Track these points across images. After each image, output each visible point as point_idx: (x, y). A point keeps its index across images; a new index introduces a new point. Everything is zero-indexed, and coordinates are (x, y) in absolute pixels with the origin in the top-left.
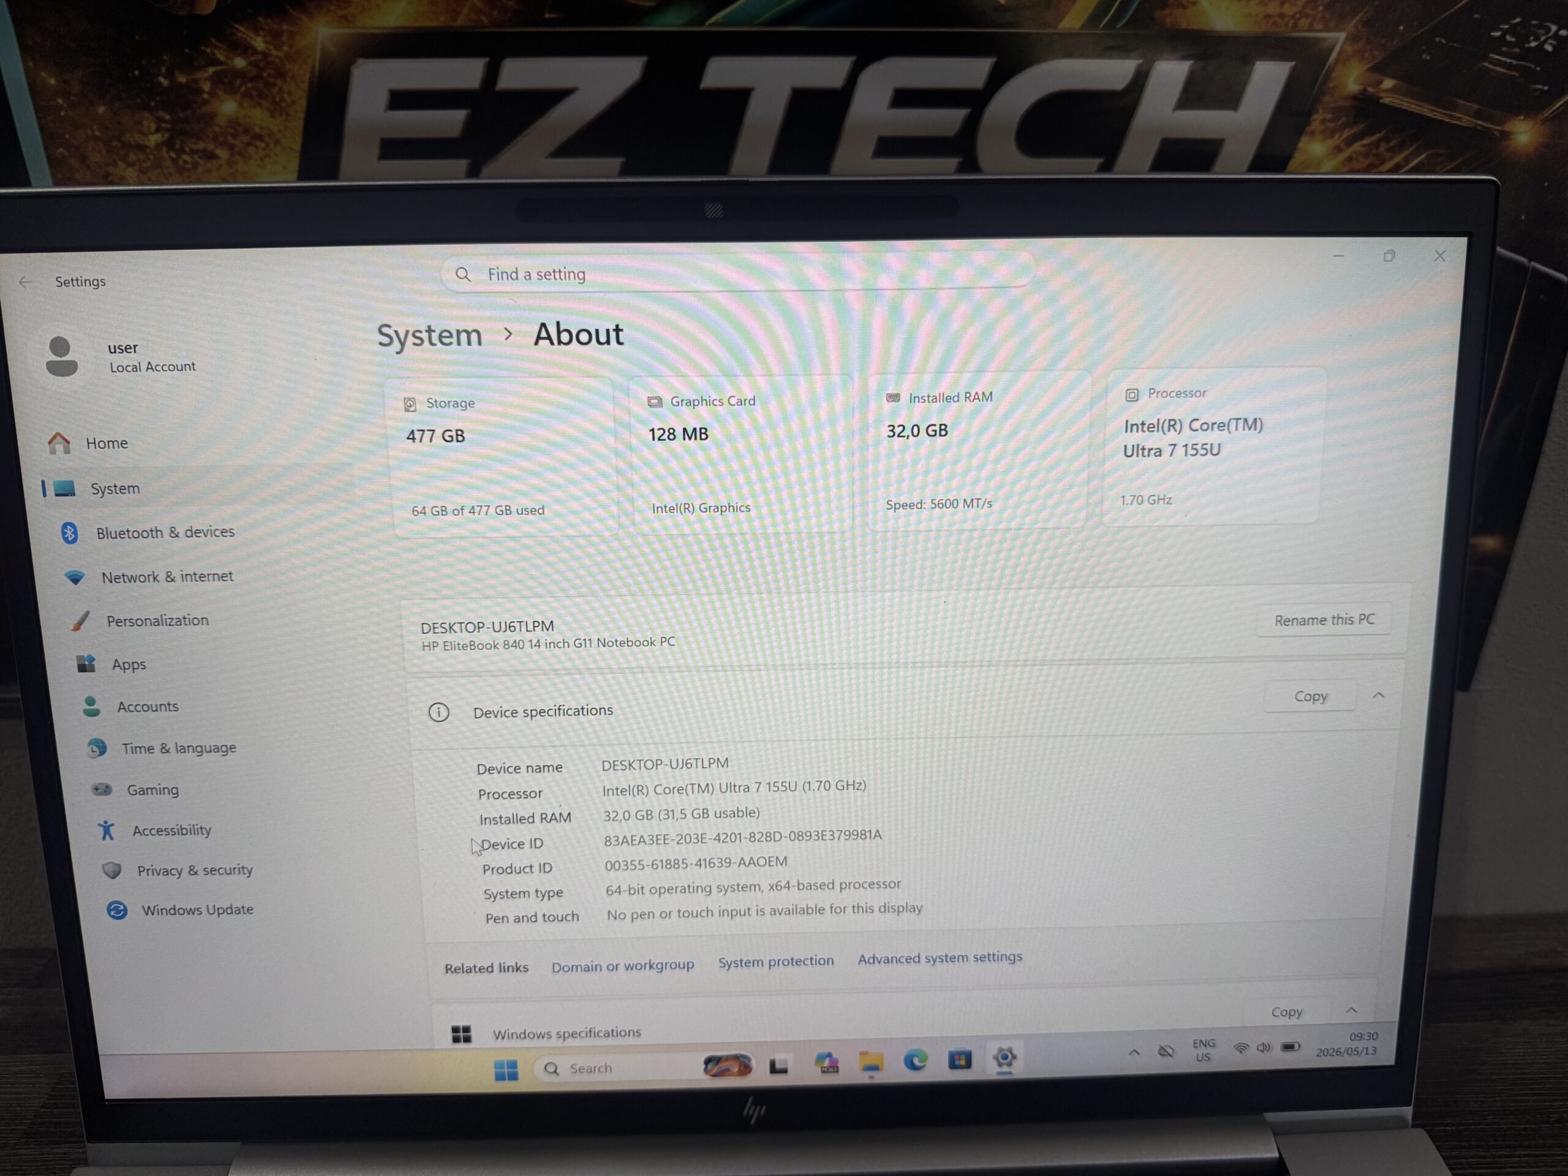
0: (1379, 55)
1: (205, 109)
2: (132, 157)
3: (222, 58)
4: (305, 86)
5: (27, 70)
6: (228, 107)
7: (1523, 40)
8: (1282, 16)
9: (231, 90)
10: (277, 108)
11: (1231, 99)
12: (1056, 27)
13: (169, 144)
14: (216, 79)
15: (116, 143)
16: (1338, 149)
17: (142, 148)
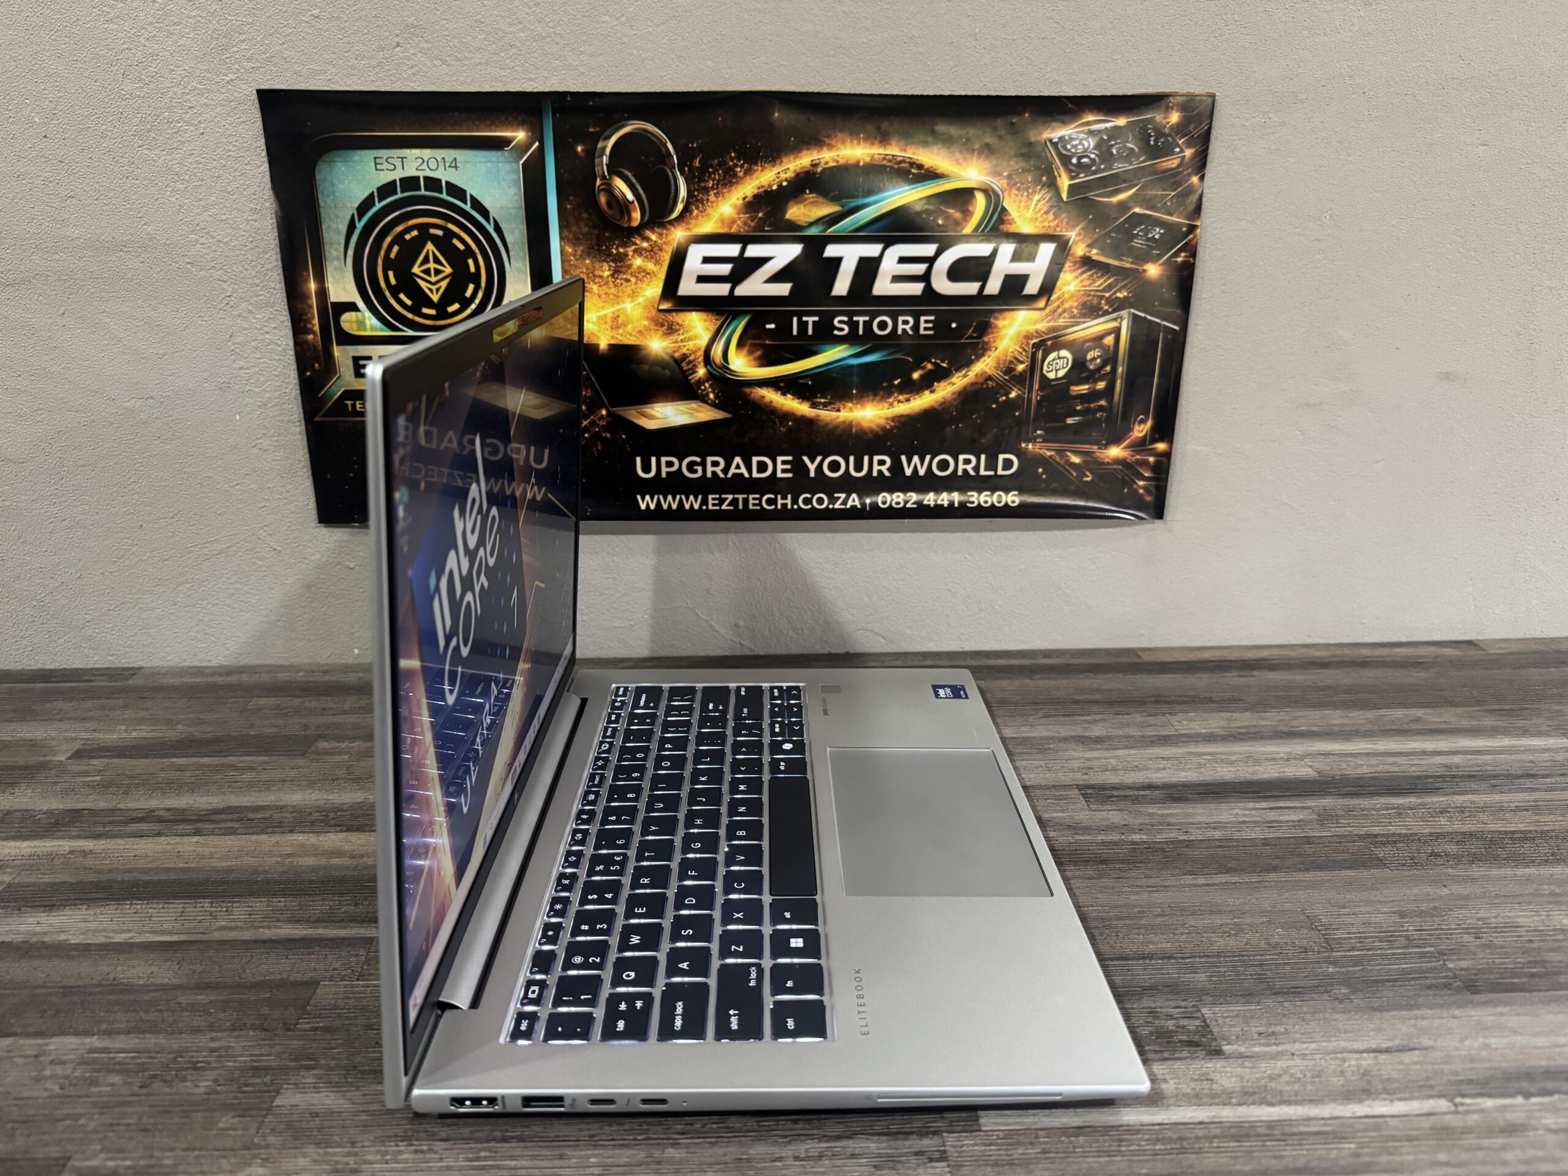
0: (1089, 241)
1: (629, 262)
2: (597, 280)
3: (638, 242)
4: (669, 254)
5: (561, 245)
6: (638, 262)
7: (1146, 234)
8: (1049, 227)
9: (640, 255)
10: (657, 262)
11: (1031, 258)
12: (961, 231)
13: (612, 276)
14: (635, 251)
15: (591, 275)
16: (1077, 277)
17: (601, 277)
